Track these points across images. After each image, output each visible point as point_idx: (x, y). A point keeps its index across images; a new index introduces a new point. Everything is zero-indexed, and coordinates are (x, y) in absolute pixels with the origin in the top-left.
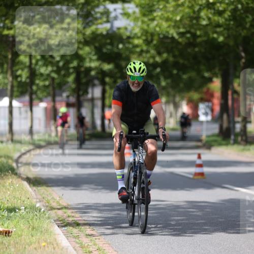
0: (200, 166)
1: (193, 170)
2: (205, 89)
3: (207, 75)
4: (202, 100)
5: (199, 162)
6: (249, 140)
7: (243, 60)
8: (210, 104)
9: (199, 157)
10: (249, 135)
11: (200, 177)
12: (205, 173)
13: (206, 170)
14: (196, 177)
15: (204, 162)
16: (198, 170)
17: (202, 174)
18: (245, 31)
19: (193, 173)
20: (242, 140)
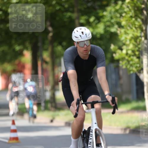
0: (15, 131)
1: (9, 135)
2: (17, 62)
3: (17, 48)
4: (15, 71)
5: (13, 127)
6: (59, 106)
7: (51, 34)
8: (22, 75)
9: (13, 123)
10: (58, 102)
11: (14, 141)
12: (19, 138)
13: (20, 134)
14: (11, 142)
15: (18, 127)
16: (13, 135)
17: (16, 139)
18: (51, 8)
19: (9, 138)
20: (52, 106)
